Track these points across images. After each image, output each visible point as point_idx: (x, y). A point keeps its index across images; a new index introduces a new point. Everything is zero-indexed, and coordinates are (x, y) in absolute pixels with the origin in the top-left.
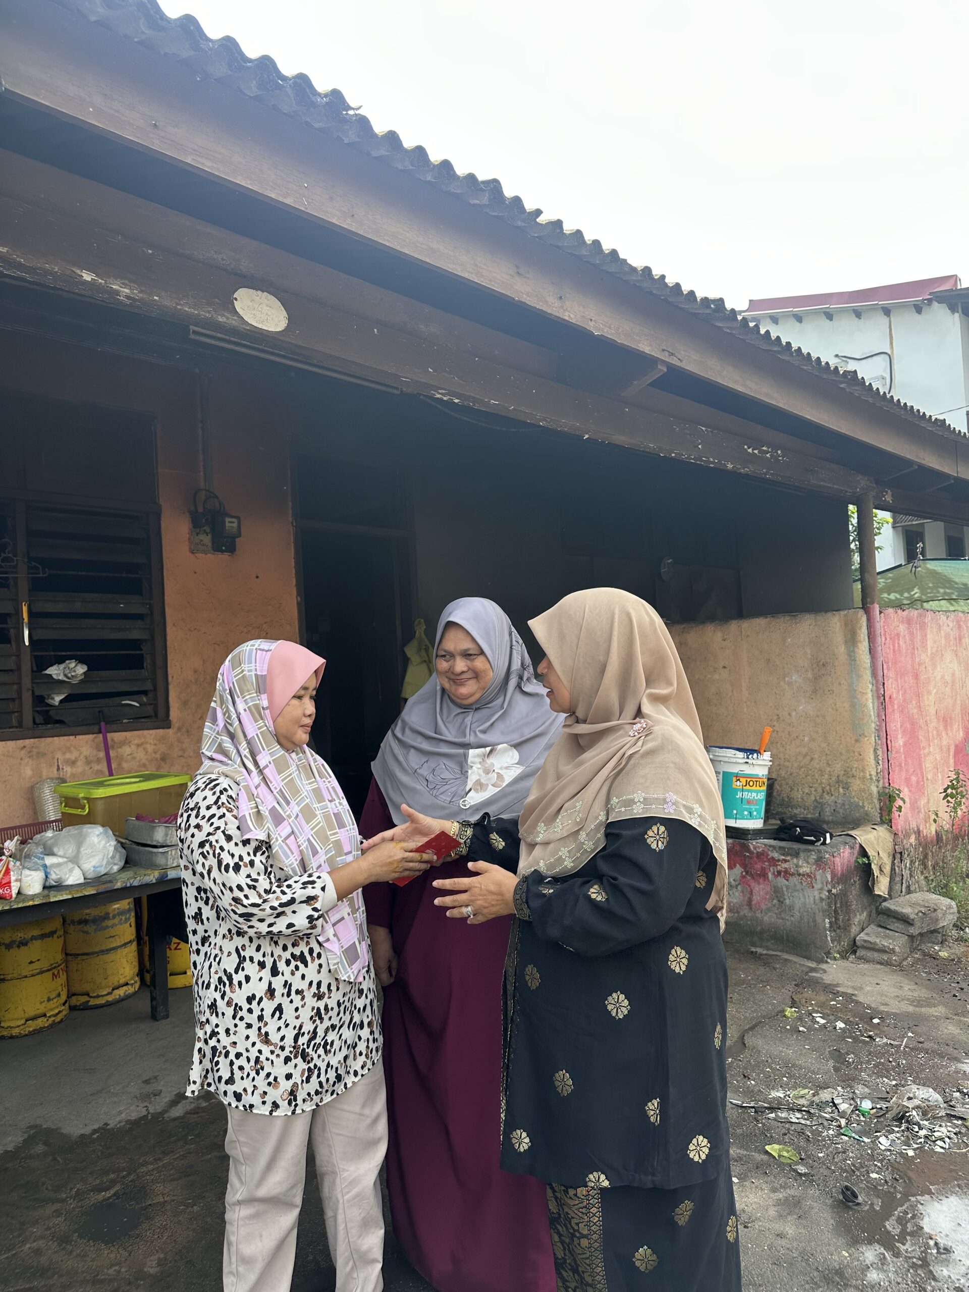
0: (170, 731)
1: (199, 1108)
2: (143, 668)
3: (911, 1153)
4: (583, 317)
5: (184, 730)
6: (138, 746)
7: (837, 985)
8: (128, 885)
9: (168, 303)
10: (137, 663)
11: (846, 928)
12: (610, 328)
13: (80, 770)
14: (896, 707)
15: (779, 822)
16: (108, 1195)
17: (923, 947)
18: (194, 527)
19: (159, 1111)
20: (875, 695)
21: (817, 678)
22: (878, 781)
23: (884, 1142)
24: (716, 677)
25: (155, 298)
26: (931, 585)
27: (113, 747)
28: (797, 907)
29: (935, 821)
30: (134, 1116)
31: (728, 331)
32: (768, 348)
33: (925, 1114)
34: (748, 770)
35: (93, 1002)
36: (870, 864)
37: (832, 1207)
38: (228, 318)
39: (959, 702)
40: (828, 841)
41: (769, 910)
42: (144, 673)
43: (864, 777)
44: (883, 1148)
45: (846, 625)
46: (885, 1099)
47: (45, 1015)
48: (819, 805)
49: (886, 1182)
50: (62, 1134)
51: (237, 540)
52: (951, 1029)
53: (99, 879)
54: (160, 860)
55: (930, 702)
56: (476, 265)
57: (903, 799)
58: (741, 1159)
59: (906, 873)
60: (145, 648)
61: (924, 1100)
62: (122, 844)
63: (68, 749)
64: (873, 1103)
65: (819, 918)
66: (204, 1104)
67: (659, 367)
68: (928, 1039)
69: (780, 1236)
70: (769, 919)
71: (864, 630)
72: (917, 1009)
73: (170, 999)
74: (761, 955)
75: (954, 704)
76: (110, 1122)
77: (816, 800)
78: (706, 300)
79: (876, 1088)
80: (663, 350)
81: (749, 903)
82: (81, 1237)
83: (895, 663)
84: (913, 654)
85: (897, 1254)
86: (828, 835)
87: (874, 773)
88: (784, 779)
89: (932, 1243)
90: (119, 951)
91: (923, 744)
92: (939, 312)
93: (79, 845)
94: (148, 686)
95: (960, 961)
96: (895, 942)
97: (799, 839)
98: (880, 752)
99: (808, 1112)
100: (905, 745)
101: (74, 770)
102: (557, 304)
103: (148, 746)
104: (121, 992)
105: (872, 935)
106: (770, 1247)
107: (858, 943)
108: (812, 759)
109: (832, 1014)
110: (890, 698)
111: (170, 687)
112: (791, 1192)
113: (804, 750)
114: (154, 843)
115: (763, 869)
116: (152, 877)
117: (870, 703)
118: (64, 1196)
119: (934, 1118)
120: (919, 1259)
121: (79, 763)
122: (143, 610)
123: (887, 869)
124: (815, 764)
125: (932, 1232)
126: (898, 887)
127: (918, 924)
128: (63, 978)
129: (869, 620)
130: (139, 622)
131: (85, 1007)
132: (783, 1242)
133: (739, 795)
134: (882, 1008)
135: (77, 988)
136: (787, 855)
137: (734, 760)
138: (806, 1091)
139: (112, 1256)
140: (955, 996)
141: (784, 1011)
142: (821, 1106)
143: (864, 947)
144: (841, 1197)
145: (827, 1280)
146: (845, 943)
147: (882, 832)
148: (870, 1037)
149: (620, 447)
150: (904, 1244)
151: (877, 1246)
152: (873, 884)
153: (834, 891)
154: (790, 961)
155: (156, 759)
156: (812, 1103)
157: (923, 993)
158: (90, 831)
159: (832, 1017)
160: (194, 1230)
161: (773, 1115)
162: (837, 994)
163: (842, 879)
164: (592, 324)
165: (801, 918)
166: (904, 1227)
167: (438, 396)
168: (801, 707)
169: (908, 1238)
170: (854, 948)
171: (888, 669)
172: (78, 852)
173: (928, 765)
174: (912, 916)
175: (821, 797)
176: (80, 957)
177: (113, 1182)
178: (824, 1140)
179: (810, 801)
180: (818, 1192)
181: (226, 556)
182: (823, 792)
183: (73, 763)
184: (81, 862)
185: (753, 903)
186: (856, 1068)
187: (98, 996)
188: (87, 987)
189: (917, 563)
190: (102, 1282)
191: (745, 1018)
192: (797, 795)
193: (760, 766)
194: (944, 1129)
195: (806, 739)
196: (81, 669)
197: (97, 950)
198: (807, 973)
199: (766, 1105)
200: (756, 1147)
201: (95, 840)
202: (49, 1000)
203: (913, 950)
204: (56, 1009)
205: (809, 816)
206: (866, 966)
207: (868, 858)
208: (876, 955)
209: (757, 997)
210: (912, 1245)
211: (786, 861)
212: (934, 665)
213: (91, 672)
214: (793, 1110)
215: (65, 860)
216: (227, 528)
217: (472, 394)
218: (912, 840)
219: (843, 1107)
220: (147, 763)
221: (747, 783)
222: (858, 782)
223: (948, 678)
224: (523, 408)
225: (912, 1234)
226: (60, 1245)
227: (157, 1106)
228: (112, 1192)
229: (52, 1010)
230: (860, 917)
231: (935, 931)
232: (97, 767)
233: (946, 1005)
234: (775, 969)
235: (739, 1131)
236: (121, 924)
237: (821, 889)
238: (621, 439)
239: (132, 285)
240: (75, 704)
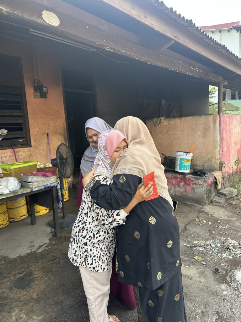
0: (32, 148)
1: (45, 249)
2: (23, 131)
3: (231, 258)
4: (151, 24)
5: (35, 148)
6: (23, 152)
7: (208, 212)
8: (22, 193)
9: (20, 14)
10: (21, 129)
11: (210, 197)
12: (159, 28)
13: (8, 159)
14: (225, 140)
15: (193, 170)
16: (22, 275)
17: (228, 201)
18: (35, 91)
19: (35, 250)
20: (220, 137)
21: (205, 133)
22: (219, 160)
23: (224, 255)
24: (178, 133)
25: (15, 12)
26: (228, 107)
27: (16, 153)
28: (198, 192)
29: (232, 169)
30: (28, 252)
31: (192, 31)
32: (202, 37)
33: (234, 247)
34: (187, 158)
35: (15, 220)
36: (217, 181)
37: (212, 273)
38: (40, 21)
39: (239, 138)
40: (207, 176)
41: (191, 193)
42: (24, 132)
43: (216, 159)
44: (224, 256)
45: (213, 118)
46: (223, 243)
47: (3, 225)
48: (203, 166)
49: (225, 266)
50: (9, 258)
51: (47, 94)
52: (238, 224)
53: (13, 192)
54: (31, 186)
55: (233, 139)
56: (120, 4)
57: (225, 164)
58: (188, 261)
59: (225, 183)
60: (23, 125)
61: (234, 244)
62: (20, 182)
63: (4, 153)
64: (220, 244)
65: (204, 196)
66: (47, 249)
67: (172, 41)
68: (232, 226)
69: (200, 282)
70: (190, 195)
71: (218, 120)
72: (229, 218)
73: (36, 219)
74: (188, 204)
75: (238, 139)
76: (22, 254)
77: (202, 165)
78: (187, 20)
79: (220, 240)
80: (174, 36)
81: (186, 191)
82: (15, 288)
83: (225, 129)
84: (230, 126)
85: (230, 286)
86: (207, 174)
87: (218, 158)
88: (194, 159)
89: (239, 283)
90: (22, 207)
91: (230, 150)
92: (234, 32)
93: (7, 182)
94: (25, 136)
95: (238, 205)
96: (222, 200)
97: (199, 175)
98: (220, 152)
99: (204, 247)
100: (226, 150)
101: (6, 159)
102: (144, 19)
103: (26, 152)
104: (23, 217)
105: (216, 199)
106: (198, 285)
107: (213, 201)
108: (202, 154)
109: (208, 220)
110: (224, 138)
111: (31, 136)
112: (202, 269)
113: (200, 152)
114: (29, 182)
115: (190, 183)
116: (28, 191)
117: (218, 139)
118: (10, 276)
119: (236, 248)
120: (236, 288)
121: (7, 157)
122: (22, 115)
123: (221, 182)
124: (203, 155)
125: (238, 280)
126: (222, 186)
127: (228, 196)
128: (7, 215)
129: (220, 117)
130: (21, 118)
131: (14, 222)
132: (201, 284)
133: (184, 164)
134: (220, 218)
135: (11, 217)
136: (196, 179)
137: (183, 155)
138: (203, 241)
139: (24, 293)
140: (238, 214)
141: (195, 219)
142: (207, 245)
143: (214, 202)
144: (214, 271)
145: (213, 294)
146: (210, 201)
147: (220, 172)
148: (218, 226)
149: (158, 67)
150: (232, 283)
151: (225, 284)
152: (217, 186)
153: (208, 188)
154: (196, 206)
155: (29, 156)
156: (205, 245)
157: (230, 214)
158: (10, 178)
159: (208, 221)
160: (46, 285)
161: (195, 248)
162: (208, 215)
163: (210, 185)
164: (154, 26)
165: (199, 195)
166: (231, 279)
167: (107, 49)
168: (200, 141)
169: (233, 282)
170: (212, 202)
171: (224, 130)
172: (7, 184)
173: (231, 155)
174: (227, 194)
175: (204, 164)
176: (11, 209)
177: (23, 271)
178: (209, 255)
179: (201, 165)
180: (208, 269)
181: (44, 99)
182: (205, 162)
183: (5, 157)
184: (8, 187)
185: (187, 191)
186: (215, 235)
187: (17, 219)
188: (14, 217)
189: (225, 101)
190: (21, 301)
191: (186, 221)
192: (198, 163)
193: (190, 156)
194: (239, 251)
195: (201, 149)
196: (6, 131)
197: (16, 207)
198: (200, 209)
199: (193, 245)
200: (192, 257)
201: (12, 181)
202: (3, 221)
203: (226, 202)
204: (6, 223)
205: (201, 168)
206: (215, 207)
207: (217, 180)
208: (217, 204)
209: (188, 216)
210: (234, 284)
211: (196, 181)
212: (234, 129)
213: (9, 132)
214: (200, 247)
215: (4, 187)
216: (44, 91)
217: (117, 49)
218: (227, 174)
219: (213, 245)
220: (26, 157)
221: (186, 161)
222: (214, 160)
223: (237, 132)
224: (132, 54)
225: (233, 281)
226: (9, 290)
227: (34, 249)
228: (23, 274)
229: (5, 223)
230: (213, 194)
231: (232, 197)
232: (12, 158)
233: (236, 217)
234: (192, 208)
235: (187, 253)
236: (22, 200)
237: (205, 188)
238: (159, 64)
239: (7, 7)
240: (5, 141)
